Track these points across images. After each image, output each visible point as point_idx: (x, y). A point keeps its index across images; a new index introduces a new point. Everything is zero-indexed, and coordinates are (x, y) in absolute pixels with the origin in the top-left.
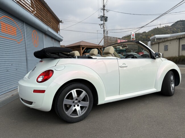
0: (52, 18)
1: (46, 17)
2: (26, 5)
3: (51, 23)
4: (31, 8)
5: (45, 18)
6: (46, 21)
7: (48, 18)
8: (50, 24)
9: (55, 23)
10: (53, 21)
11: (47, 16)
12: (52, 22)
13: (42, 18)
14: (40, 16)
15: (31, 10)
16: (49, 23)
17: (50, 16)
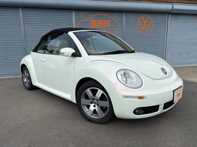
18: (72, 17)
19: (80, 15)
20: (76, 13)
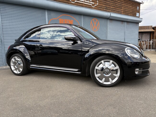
0: (124, 3)
1: (114, 4)
2: (86, 2)
3: (123, 8)
4: (91, 2)
5: (112, 5)
6: (113, 8)
7: (117, 5)
8: (120, 9)
9: (131, 7)
10: (126, 5)
11: (116, 3)
12: (124, 6)
13: (107, 6)
14: (104, 5)
15: (91, 4)
16: (118, 9)
17: (121, 2)
18: (45, 15)
19: (52, 14)
20: (48, 13)
